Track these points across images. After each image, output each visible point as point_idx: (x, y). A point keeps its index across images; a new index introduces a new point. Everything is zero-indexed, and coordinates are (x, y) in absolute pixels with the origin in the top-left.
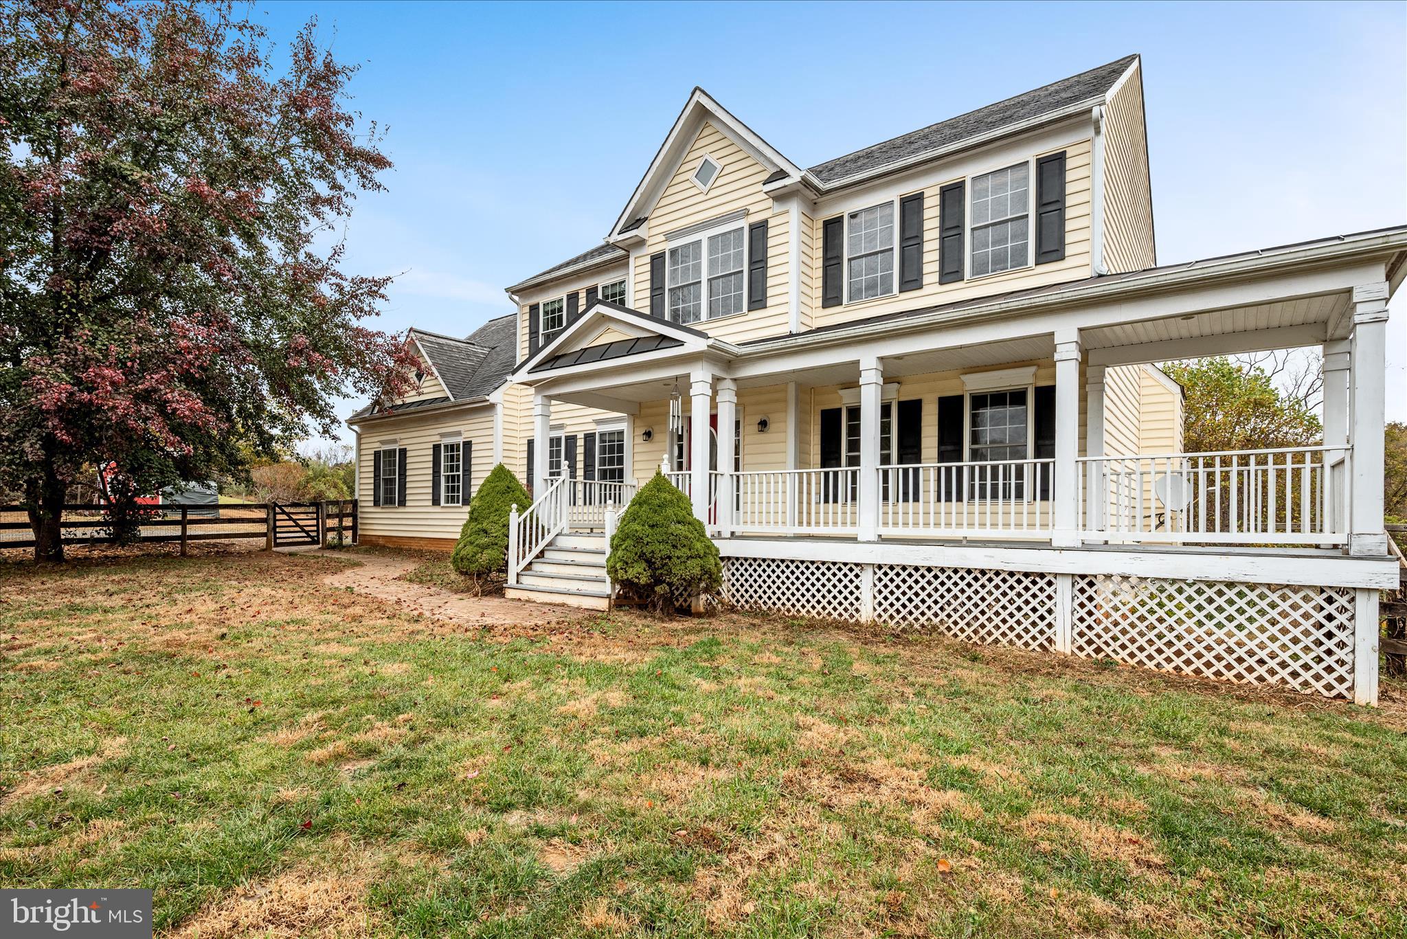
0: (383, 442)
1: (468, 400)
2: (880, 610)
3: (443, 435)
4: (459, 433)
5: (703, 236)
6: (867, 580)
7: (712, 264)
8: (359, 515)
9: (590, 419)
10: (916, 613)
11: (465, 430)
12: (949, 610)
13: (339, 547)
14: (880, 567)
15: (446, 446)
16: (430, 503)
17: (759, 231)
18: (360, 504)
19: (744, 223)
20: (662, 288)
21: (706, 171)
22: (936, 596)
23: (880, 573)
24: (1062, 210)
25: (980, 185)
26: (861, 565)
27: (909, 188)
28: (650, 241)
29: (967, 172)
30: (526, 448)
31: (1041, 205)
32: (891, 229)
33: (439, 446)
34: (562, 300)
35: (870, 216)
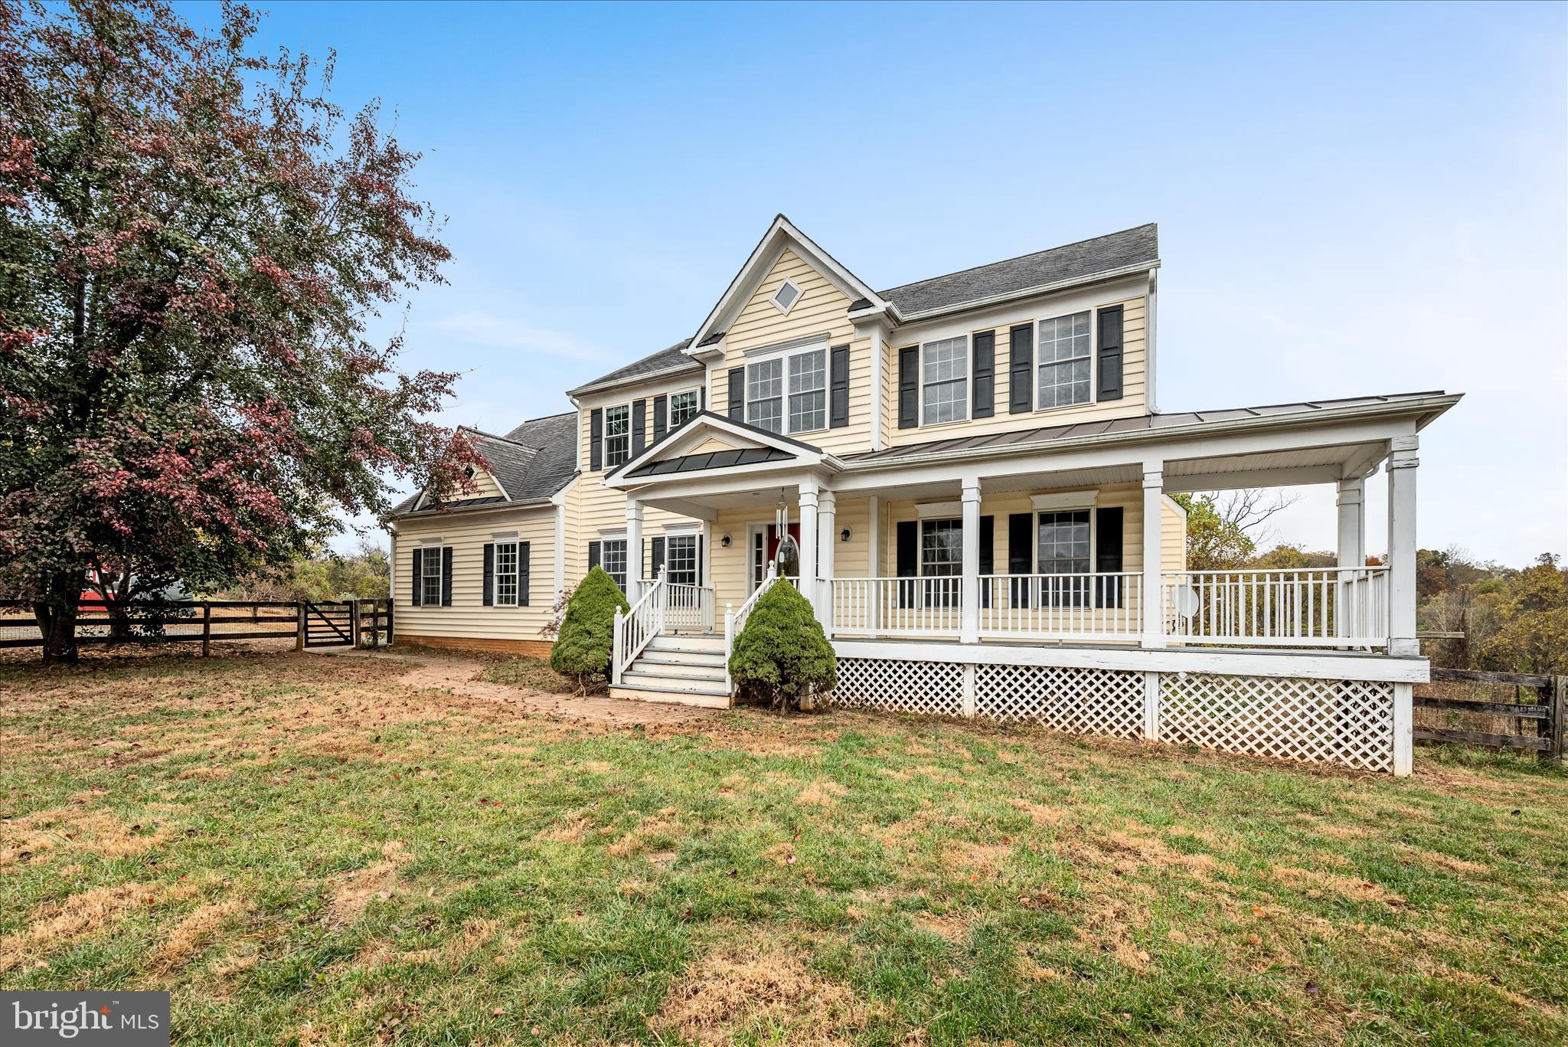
0: (423, 541)
1: (528, 501)
2: (981, 705)
3: (495, 535)
4: (515, 534)
5: (785, 355)
6: (969, 677)
7: (793, 382)
8: (395, 615)
9: (659, 524)
10: (1016, 708)
11: (521, 530)
12: (1046, 704)
13: (374, 647)
14: (981, 667)
15: (500, 547)
16: (481, 603)
17: (841, 354)
18: (395, 603)
19: (826, 346)
20: (741, 401)
21: (786, 294)
22: (1034, 692)
23: (981, 672)
24: (1120, 355)
25: (1047, 328)
26: (963, 664)
27: (982, 325)
28: (728, 356)
29: (1035, 316)
30: (587, 550)
31: (1101, 349)
32: (965, 361)
33: (492, 546)
34: (627, 406)
35: (944, 347)
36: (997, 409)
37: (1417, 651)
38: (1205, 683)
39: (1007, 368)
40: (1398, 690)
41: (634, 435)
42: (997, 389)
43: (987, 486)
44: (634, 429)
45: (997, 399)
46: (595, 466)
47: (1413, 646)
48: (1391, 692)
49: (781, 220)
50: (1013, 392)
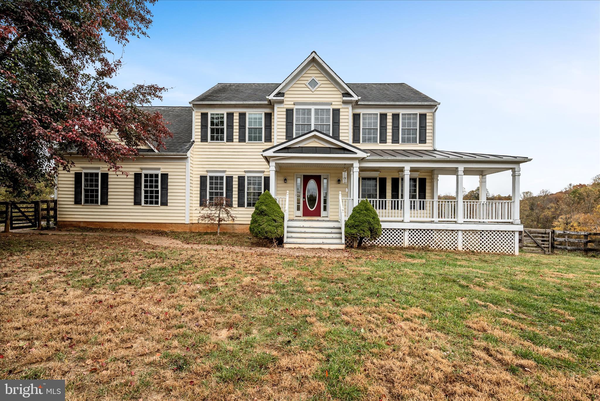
0: (84, 168)
1: (165, 153)
2: (410, 243)
3: (142, 169)
4: (159, 169)
5: (313, 108)
6: (407, 233)
7: (316, 119)
8: (58, 209)
10: (421, 243)
11: (162, 168)
12: (430, 241)
13: (48, 228)
14: (410, 230)
15: (146, 176)
16: (133, 204)
17: (336, 112)
18: (58, 203)
19: (331, 108)
20: (292, 123)
21: (313, 83)
22: (426, 238)
23: (410, 232)
24: (426, 130)
25: (404, 116)
26: (404, 229)
27: (383, 111)
28: (285, 103)
29: (401, 111)
30: (199, 179)
31: (420, 127)
32: (377, 122)
33: (140, 174)
34: (223, 114)
35: (370, 116)
36: (388, 141)
37: (520, 223)
38: (473, 233)
39: (391, 127)
40: (516, 233)
41: (227, 128)
42: (388, 134)
43: (412, 170)
44: (228, 126)
45: (388, 137)
46: (204, 139)
47: (519, 221)
48: (514, 233)
49: (314, 54)
50: (393, 136)
